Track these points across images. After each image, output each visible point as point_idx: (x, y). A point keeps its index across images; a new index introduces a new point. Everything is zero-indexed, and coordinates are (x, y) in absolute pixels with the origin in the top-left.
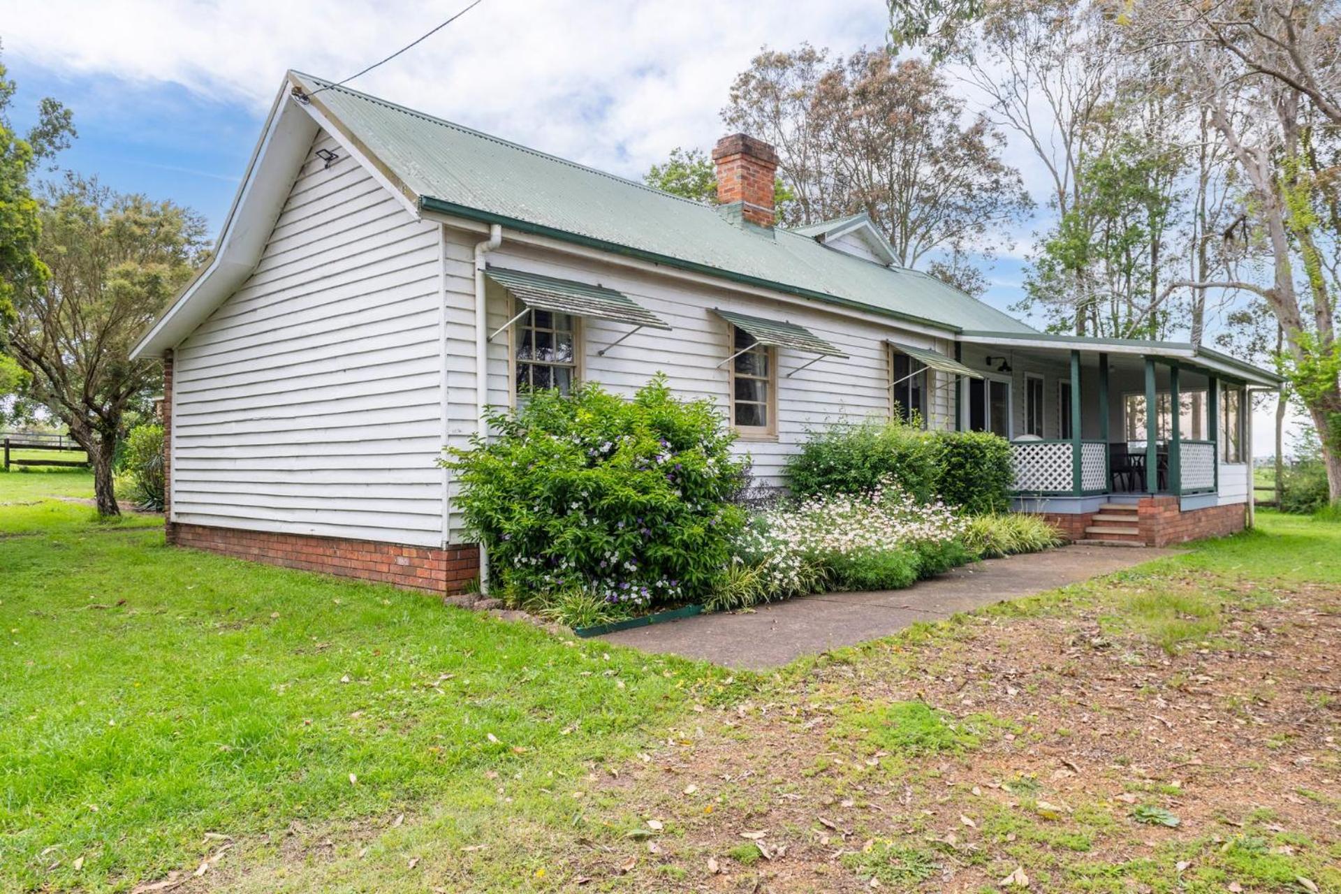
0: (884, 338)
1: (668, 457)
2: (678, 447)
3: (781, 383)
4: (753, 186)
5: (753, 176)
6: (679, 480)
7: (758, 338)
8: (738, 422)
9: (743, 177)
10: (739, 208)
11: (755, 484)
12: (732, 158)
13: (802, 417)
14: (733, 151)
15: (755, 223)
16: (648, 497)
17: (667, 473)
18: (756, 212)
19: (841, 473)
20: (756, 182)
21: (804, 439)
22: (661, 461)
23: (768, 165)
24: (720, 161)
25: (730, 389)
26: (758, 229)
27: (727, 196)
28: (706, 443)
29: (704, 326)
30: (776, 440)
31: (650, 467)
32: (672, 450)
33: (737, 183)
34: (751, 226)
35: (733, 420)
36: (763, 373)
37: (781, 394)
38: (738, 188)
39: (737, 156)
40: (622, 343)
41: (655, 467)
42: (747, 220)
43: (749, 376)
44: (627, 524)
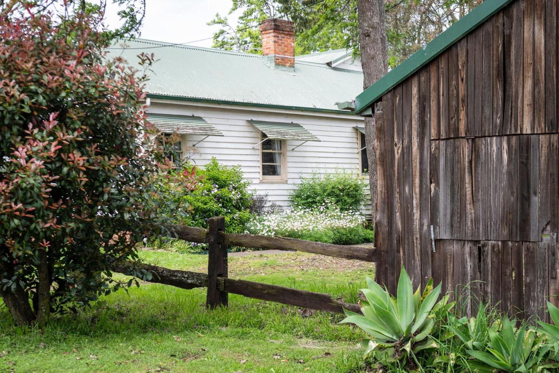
0: (354, 125)
1: (216, 191)
2: (221, 187)
3: (289, 154)
4: (281, 46)
5: (281, 40)
6: (221, 200)
7: (268, 135)
8: (264, 174)
9: (275, 42)
10: (273, 58)
11: (269, 204)
12: (269, 31)
13: (298, 170)
14: (269, 28)
15: (282, 65)
16: (206, 206)
17: (215, 197)
18: (283, 59)
19: (313, 198)
20: (282, 43)
21: (299, 182)
22: (213, 193)
23: (290, 33)
24: (263, 32)
25: (260, 158)
26: (284, 69)
27: (267, 51)
28: (233, 185)
29: (246, 129)
30: (286, 182)
31: (208, 195)
32: (218, 188)
33: (271, 45)
34: (281, 68)
35: (261, 173)
36: (279, 148)
37: (289, 159)
38: (272, 47)
39: (272, 31)
40: (204, 140)
41: (211, 195)
42: (277, 64)
43: (271, 151)
44: (199, 216)
